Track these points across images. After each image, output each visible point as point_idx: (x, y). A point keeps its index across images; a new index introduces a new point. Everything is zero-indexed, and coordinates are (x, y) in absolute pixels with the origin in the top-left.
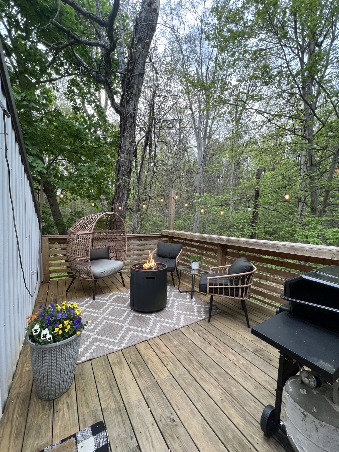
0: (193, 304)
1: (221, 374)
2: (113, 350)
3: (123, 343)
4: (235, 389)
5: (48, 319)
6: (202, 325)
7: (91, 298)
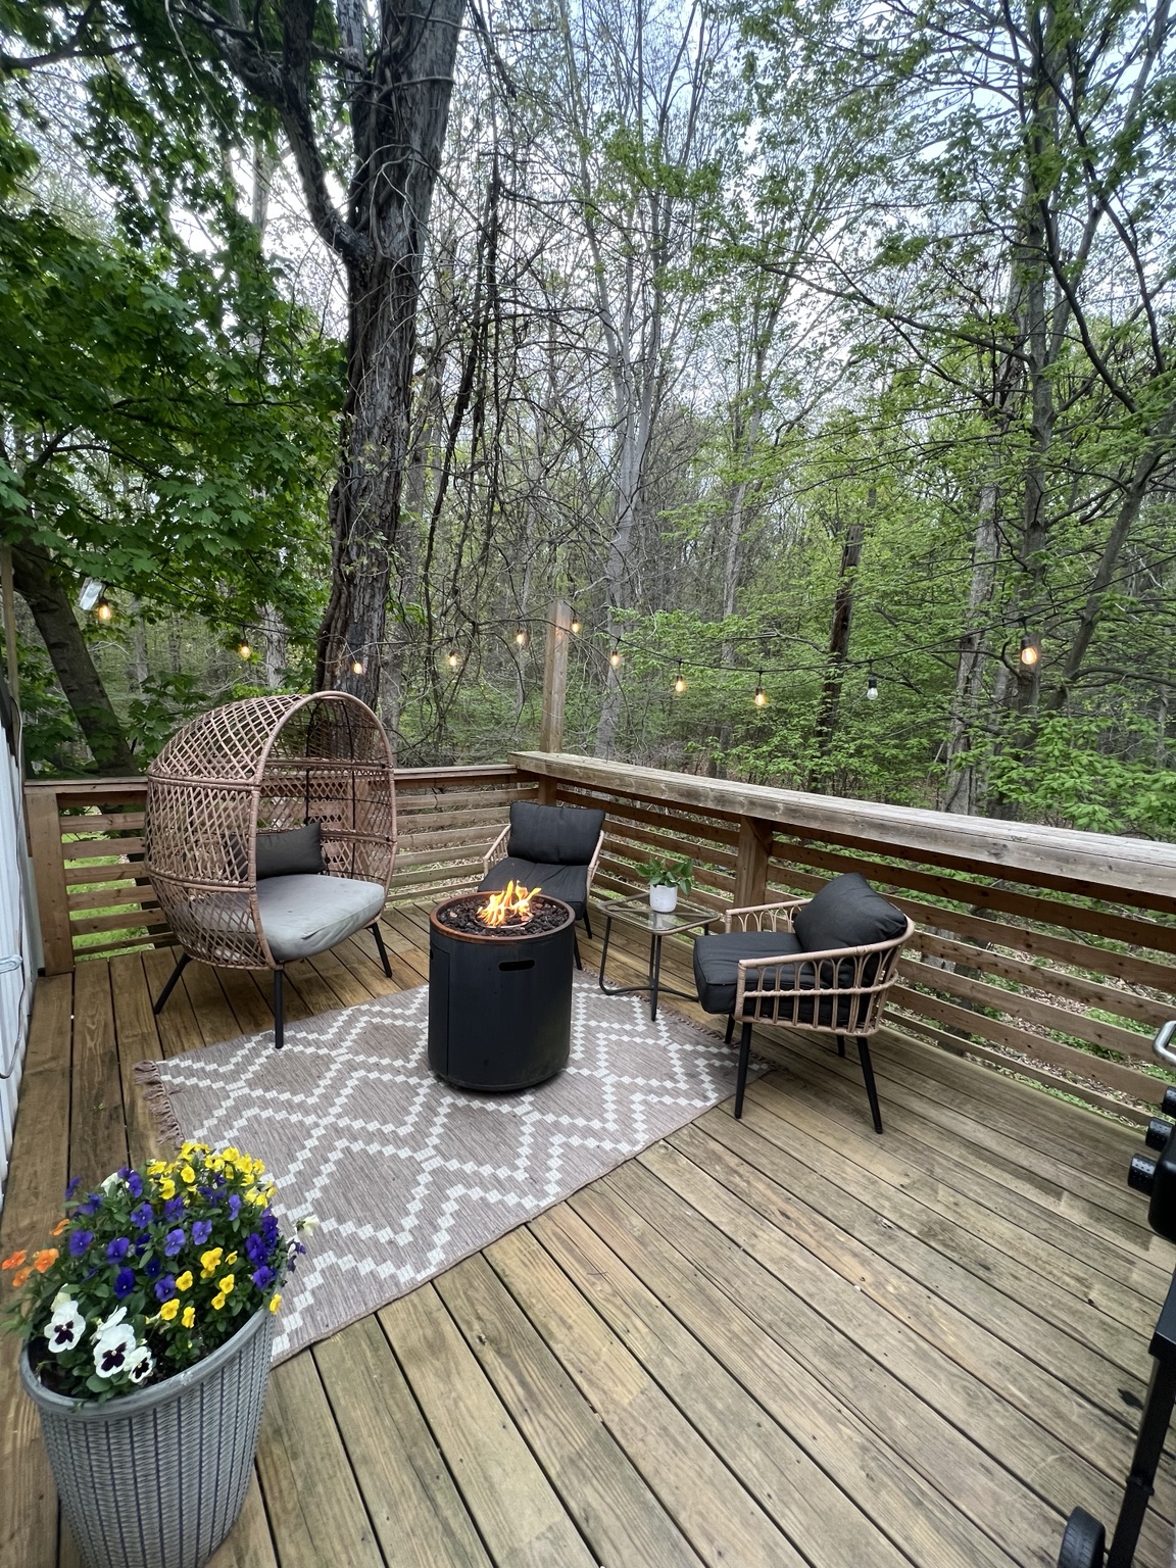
0: (662, 1042)
1: (837, 1355)
2: (397, 1285)
3: (431, 1246)
4: (903, 1420)
5: (118, 1254)
6: (716, 1131)
7: (267, 1039)
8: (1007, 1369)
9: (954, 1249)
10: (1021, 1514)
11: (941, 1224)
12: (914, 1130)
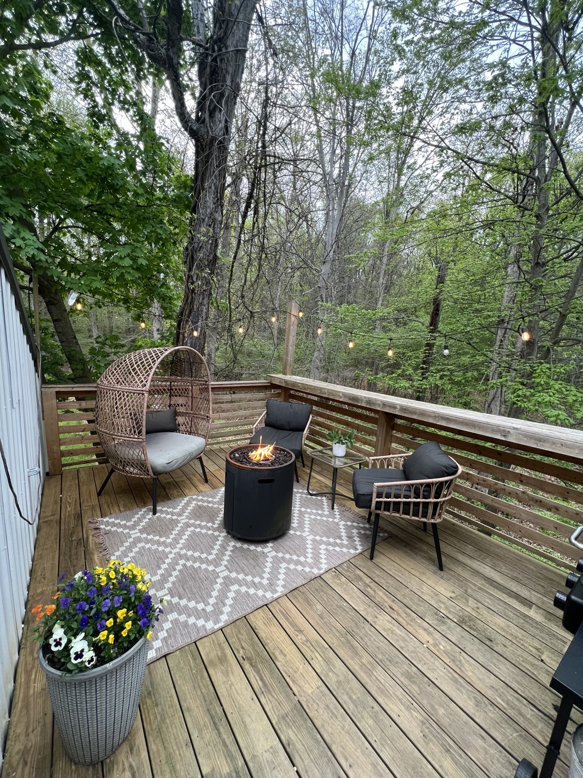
0: (336, 520)
1: (413, 677)
2: (205, 630)
3: (222, 613)
4: (443, 710)
5: (81, 609)
6: (360, 565)
7: (149, 510)
8: (497, 691)
9: (475, 630)
10: (498, 760)
11: (469, 617)
12: (459, 570)
